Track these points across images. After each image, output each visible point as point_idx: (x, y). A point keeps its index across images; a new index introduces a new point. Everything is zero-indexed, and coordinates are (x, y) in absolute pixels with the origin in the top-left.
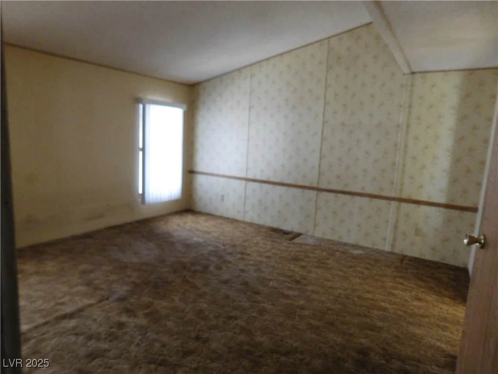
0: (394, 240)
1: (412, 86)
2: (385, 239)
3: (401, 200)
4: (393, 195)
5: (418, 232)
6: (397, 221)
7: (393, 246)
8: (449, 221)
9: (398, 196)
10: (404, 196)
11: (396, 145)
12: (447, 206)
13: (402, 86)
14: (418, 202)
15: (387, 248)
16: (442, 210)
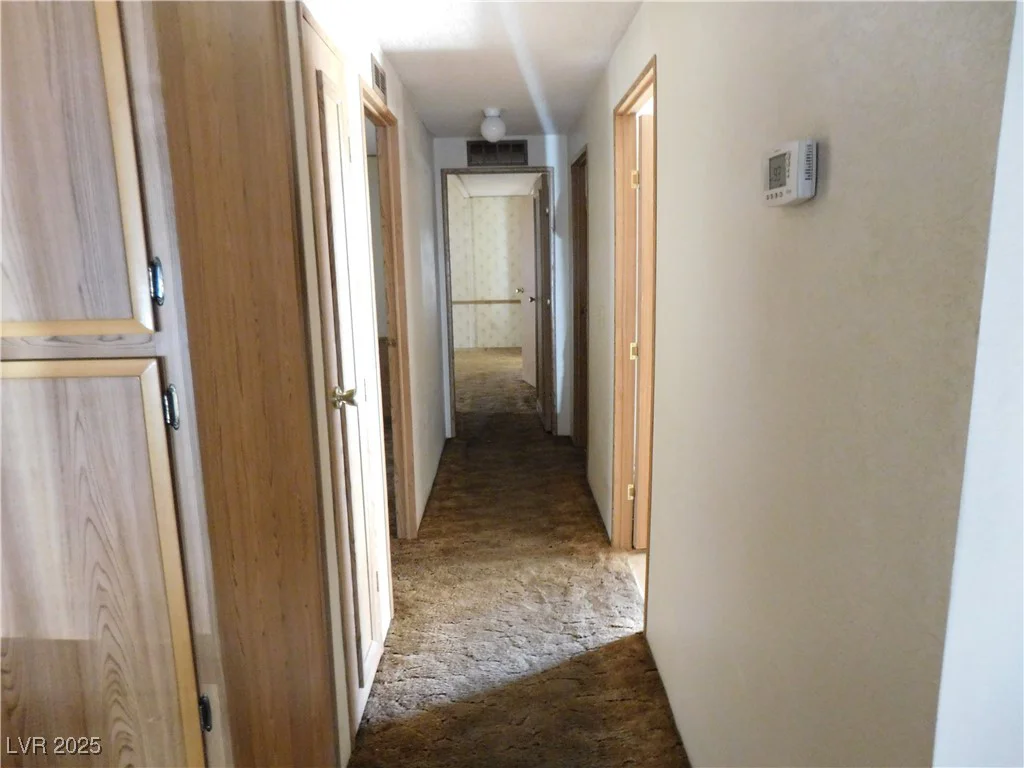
0: (476, 337)
1: (472, 207)
2: (468, 338)
3: (476, 302)
4: (469, 299)
5: (493, 326)
6: (476, 321)
7: (476, 342)
8: (513, 313)
9: (473, 299)
10: (479, 299)
11: (466, 257)
12: (512, 302)
13: (464, 208)
14: (489, 302)
15: (472, 345)
16: (507, 305)
